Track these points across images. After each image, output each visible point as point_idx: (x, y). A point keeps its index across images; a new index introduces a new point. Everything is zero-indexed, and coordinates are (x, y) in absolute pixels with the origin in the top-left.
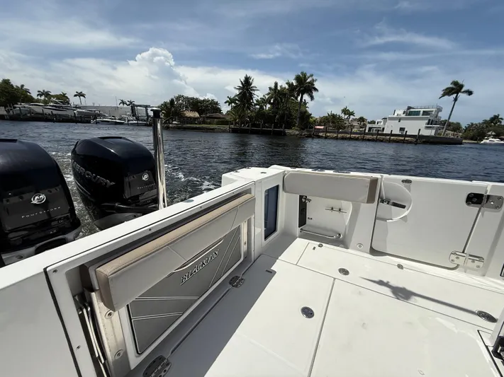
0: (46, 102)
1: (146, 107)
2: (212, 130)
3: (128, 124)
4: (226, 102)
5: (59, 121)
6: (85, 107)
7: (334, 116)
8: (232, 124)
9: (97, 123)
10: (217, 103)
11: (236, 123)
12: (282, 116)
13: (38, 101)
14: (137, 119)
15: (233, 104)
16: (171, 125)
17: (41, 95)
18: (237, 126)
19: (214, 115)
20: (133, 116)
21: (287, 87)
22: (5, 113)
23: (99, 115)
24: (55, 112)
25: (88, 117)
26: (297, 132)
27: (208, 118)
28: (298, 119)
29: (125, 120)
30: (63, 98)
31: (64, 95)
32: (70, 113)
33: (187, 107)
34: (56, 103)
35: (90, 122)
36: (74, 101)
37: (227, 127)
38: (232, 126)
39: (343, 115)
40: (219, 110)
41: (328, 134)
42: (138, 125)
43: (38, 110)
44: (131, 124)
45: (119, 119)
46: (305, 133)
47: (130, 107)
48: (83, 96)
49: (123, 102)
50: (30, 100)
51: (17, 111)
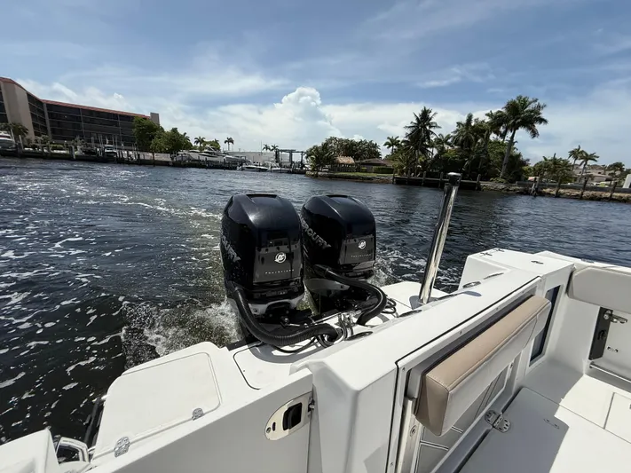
0: (201, 149)
1: (291, 152)
2: (370, 180)
3: (271, 171)
4: (385, 145)
5: (211, 168)
6: (232, 153)
7: (555, 161)
8: (396, 172)
9: (243, 169)
10: (375, 146)
11: (402, 172)
12: (475, 162)
13: (195, 148)
14: (281, 166)
15: (395, 147)
16: (319, 173)
17: (197, 142)
18: (405, 176)
19: (372, 161)
20: (277, 162)
21: (487, 119)
22: (170, 160)
23: (245, 161)
24: (208, 159)
25: (234, 164)
26: (502, 186)
27: (363, 164)
28: (504, 167)
29: (268, 166)
30: (215, 144)
31: (216, 141)
32: (220, 159)
33: (339, 151)
34: (209, 149)
35: (235, 169)
36: (224, 147)
37: (390, 177)
38: (397, 175)
39: (572, 161)
40: (377, 155)
41: (562, 191)
42: (281, 172)
43: (195, 156)
44: (274, 171)
45: (263, 166)
46: (516, 187)
47: (274, 152)
48: (232, 142)
49: (267, 148)
50: (188, 146)
51: (179, 158)
